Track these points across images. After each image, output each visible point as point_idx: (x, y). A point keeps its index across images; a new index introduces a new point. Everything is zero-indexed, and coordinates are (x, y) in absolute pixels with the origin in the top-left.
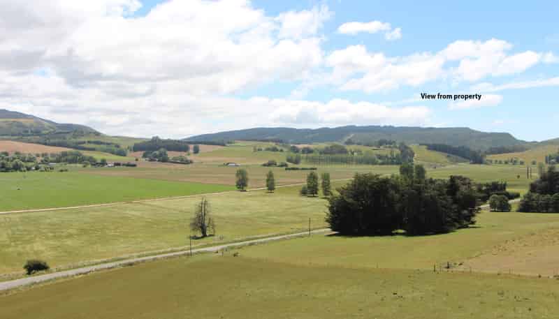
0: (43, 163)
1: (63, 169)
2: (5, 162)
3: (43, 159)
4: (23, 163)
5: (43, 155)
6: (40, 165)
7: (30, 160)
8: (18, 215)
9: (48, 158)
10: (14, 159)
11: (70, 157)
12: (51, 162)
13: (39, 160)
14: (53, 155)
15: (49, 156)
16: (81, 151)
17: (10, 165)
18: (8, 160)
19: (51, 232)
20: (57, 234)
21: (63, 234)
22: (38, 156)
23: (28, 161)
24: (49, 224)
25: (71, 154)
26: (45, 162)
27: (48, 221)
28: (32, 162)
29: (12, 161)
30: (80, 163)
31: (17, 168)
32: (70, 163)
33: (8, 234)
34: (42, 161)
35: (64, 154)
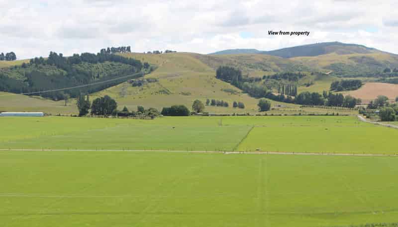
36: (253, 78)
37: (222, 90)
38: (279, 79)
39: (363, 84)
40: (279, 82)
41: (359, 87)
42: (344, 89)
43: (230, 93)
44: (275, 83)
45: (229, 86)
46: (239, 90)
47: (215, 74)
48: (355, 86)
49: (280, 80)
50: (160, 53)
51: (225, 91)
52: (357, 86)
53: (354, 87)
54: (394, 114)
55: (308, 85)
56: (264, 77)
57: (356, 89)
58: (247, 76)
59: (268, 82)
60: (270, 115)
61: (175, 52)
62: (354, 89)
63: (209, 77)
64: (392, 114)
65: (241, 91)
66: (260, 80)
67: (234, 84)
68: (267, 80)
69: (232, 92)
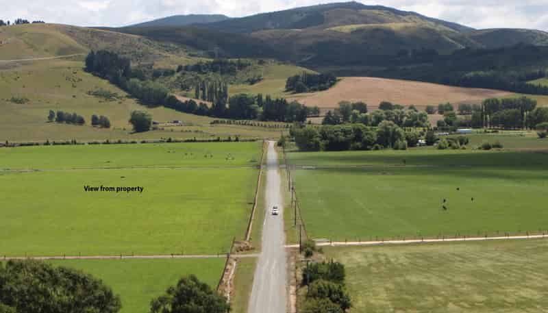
0: (443, 130)
1: (491, 143)
2: (360, 125)
3: (441, 118)
4: (399, 129)
5: (442, 109)
6: (437, 134)
7: (416, 121)
8: (403, 251)
9: (453, 115)
10: (379, 119)
11: (504, 113)
12: (464, 125)
13: (434, 119)
14: (464, 109)
15: (456, 111)
16: (532, 98)
17: (373, 133)
18: (365, 121)
19: (479, 293)
20: (494, 297)
21: (508, 300)
22: (430, 110)
23: (410, 124)
24: (473, 274)
25: (508, 104)
26: (449, 124)
27: (470, 266)
28: (418, 125)
29: (375, 124)
30: (532, 127)
31: (387, 139)
32: (507, 127)
33: (387, 289)
34: (439, 124)
35: (492, 106)
36: (159, 69)
37: (89, 93)
38: (204, 71)
39: (339, 80)
40: (203, 77)
41: (331, 85)
42: (308, 89)
43: (103, 99)
44: (197, 78)
45: (105, 85)
46: (122, 93)
47: (83, 64)
48: (324, 83)
49: (205, 73)
50: (5, 24)
51: (96, 94)
52: (328, 84)
53: (322, 85)
54: (318, 139)
55: (252, 82)
56: (180, 69)
57: (325, 89)
58: (151, 68)
59: (186, 76)
60: (115, 143)
61: (43, 22)
62: (321, 89)
63: (72, 70)
64: (314, 139)
65: (126, 94)
66: (172, 73)
67: (115, 81)
68: (184, 74)
69: (108, 96)
